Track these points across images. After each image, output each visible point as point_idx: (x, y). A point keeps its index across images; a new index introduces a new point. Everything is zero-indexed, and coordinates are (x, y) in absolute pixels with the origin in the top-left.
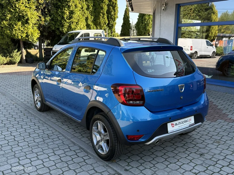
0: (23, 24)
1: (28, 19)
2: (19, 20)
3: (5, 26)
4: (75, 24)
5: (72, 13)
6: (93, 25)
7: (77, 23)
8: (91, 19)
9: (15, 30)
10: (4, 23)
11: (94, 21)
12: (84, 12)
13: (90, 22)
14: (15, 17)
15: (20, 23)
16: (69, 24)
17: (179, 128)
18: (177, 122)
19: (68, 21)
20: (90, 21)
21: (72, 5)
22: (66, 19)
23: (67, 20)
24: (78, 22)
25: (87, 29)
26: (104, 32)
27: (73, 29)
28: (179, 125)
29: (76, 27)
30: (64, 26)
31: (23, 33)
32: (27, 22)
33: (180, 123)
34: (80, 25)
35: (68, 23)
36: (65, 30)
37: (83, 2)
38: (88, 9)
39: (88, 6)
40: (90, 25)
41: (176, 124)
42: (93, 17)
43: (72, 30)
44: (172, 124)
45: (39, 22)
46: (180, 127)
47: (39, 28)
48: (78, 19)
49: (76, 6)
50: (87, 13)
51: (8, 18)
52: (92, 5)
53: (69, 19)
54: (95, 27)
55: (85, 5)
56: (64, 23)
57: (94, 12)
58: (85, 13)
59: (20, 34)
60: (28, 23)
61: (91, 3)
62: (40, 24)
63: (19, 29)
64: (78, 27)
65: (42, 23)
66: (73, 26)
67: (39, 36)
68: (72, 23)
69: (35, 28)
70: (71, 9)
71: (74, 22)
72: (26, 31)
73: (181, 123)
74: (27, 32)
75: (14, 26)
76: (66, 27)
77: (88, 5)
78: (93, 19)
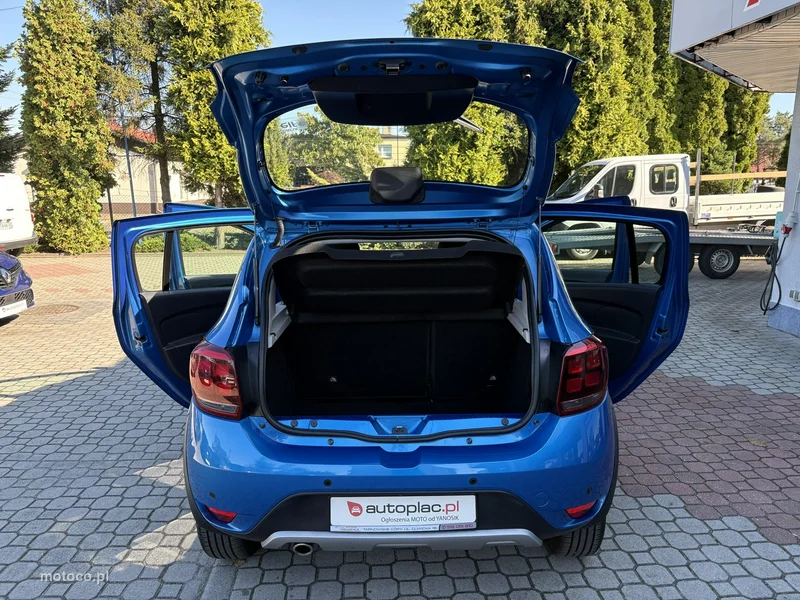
0: (462, 149)
1: (475, 137)
2: (455, 140)
3: (423, 158)
4: (606, 141)
5: (597, 110)
6: (671, 140)
7: (610, 138)
8: (666, 121)
9: (443, 165)
10: (420, 151)
11: (680, 127)
12: (644, 104)
13: (661, 132)
14: (445, 135)
15: (455, 148)
16: (588, 143)
17: (385, 524)
18: (380, 502)
19: (584, 133)
20: (664, 130)
21: (600, 89)
22: (577, 128)
23: (581, 132)
24: (614, 135)
25: (650, 153)
26: (689, 159)
27: (598, 154)
28: (387, 515)
29: (608, 148)
30: (571, 147)
31: (460, 172)
32: (472, 145)
33: (391, 509)
34: (619, 144)
35: (584, 139)
36: (573, 159)
37: (645, 75)
38: (658, 94)
39: (662, 84)
40: (660, 140)
41: (375, 509)
42: (674, 116)
43: (596, 158)
44: (351, 505)
45: (506, 141)
46: (390, 523)
47: (504, 158)
48: (618, 127)
49: (613, 91)
50: (658, 108)
51: (430, 137)
52: (676, 80)
53: (589, 129)
54: (678, 146)
55: (652, 83)
56: (574, 141)
57: (681, 101)
58: (647, 107)
59: (452, 174)
60: (476, 146)
61: (673, 76)
62: (509, 148)
63: (452, 164)
64: (614, 150)
65: (516, 144)
66: (597, 148)
67: (501, 179)
68: (598, 137)
69: (496, 158)
70: (597, 100)
71: (603, 135)
72: (467, 167)
73: (401, 509)
74: (469, 170)
75: (441, 156)
76: (578, 152)
77: (662, 81)
78: (676, 122)
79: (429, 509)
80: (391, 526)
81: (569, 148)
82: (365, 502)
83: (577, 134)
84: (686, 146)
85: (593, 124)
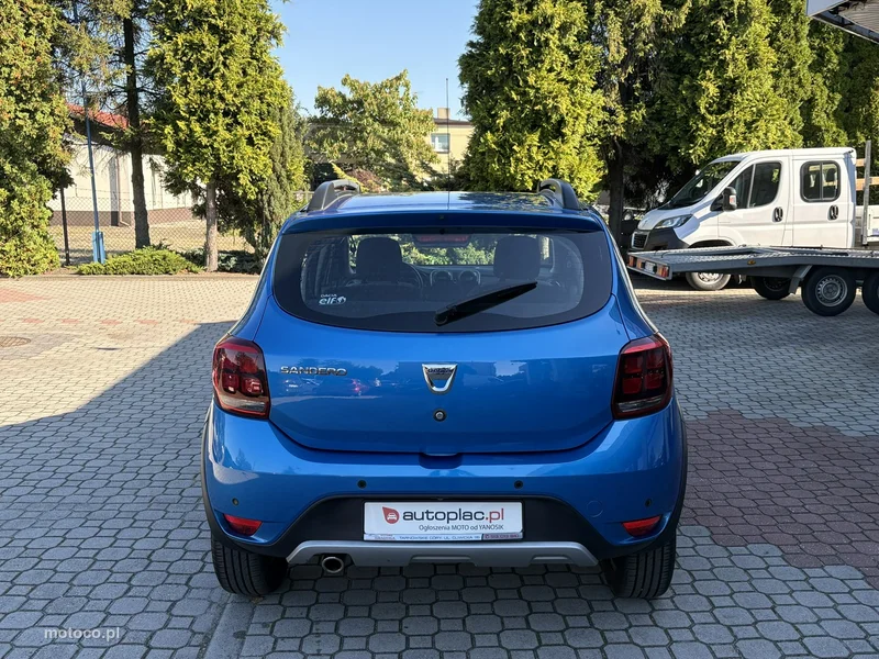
0: (544, 139)
1: (562, 122)
2: (532, 130)
3: (490, 150)
4: (742, 129)
5: (730, 87)
6: (835, 129)
7: (748, 125)
8: (827, 103)
9: (518, 160)
10: (486, 141)
11: (846, 111)
12: (796, 79)
13: (821, 119)
14: (521, 119)
15: (534, 138)
16: (718, 132)
17: (423, 532)
18: (418, 508)
19: (712, 118)
20: (823, 115)
21: (734, 59)
22: (703, 111)
23: (708, 116)
24: (754, 121)
25: (805, 146)
26: (854, 154)
27: (732, 147)
28: (426, 522)
29: (745, 139)
30: (695, 137)
31: (541, 169)
32: (558, 132)
33: (430, 516)
34: (761, 134)
35: (713, 126)
36: (697, 152)
37: (798, 40)
38: (816, 67)
39: (821, 53)
40: (819, 129)
41: (412, 516)
42: (838, 97)
43: (728, 153)
44: (387, 512)
45: (606, 128)
46: (429, 532)
47: (602, 153)
48: (759, 111)
49: (752, 62)
50: (815, 86)
51: (500, 122)
52: (840, 47)
53: (720, 112)
54: (844, 137)
55: (808, 51)
56: (698, 129)
57: (848, 75)
58: (801, 86)
59: (530, 172)
60: (563, 135)
61: (837, 42)
62: (609, 138)
63: (531, 159)
64: (754, 141)
65: (618, 132)
66: (730, 138)
67: (598, 180)
68: (731, 124)
69: (591, 151)
70: (730, 74)
71: (739, 121)
72: (551, 163)
73: (440, 516)
74: (554, 167)
75: (515, 147)
76: (704, 143)
77: (821, 48)
78: (841, 103)
79: (471, 516)
80: (430, 535)
81: (692, 139)
82: (401, 508)
83: (704, 119)
84: (856, 137)
85: (724, 105)
